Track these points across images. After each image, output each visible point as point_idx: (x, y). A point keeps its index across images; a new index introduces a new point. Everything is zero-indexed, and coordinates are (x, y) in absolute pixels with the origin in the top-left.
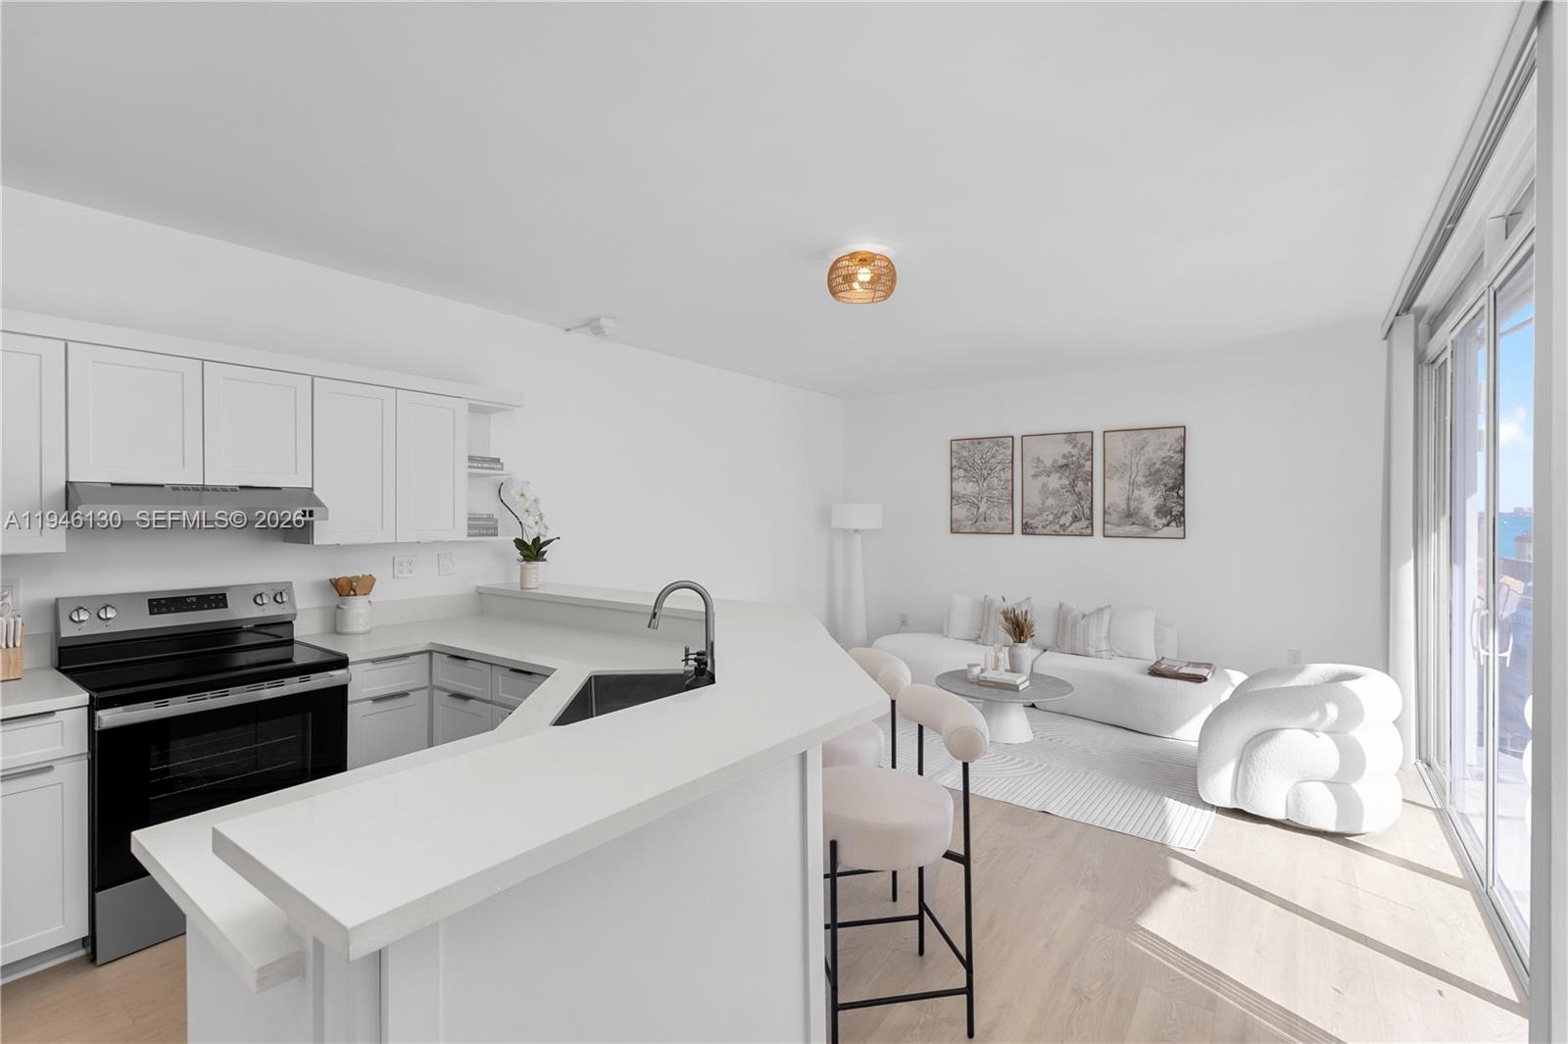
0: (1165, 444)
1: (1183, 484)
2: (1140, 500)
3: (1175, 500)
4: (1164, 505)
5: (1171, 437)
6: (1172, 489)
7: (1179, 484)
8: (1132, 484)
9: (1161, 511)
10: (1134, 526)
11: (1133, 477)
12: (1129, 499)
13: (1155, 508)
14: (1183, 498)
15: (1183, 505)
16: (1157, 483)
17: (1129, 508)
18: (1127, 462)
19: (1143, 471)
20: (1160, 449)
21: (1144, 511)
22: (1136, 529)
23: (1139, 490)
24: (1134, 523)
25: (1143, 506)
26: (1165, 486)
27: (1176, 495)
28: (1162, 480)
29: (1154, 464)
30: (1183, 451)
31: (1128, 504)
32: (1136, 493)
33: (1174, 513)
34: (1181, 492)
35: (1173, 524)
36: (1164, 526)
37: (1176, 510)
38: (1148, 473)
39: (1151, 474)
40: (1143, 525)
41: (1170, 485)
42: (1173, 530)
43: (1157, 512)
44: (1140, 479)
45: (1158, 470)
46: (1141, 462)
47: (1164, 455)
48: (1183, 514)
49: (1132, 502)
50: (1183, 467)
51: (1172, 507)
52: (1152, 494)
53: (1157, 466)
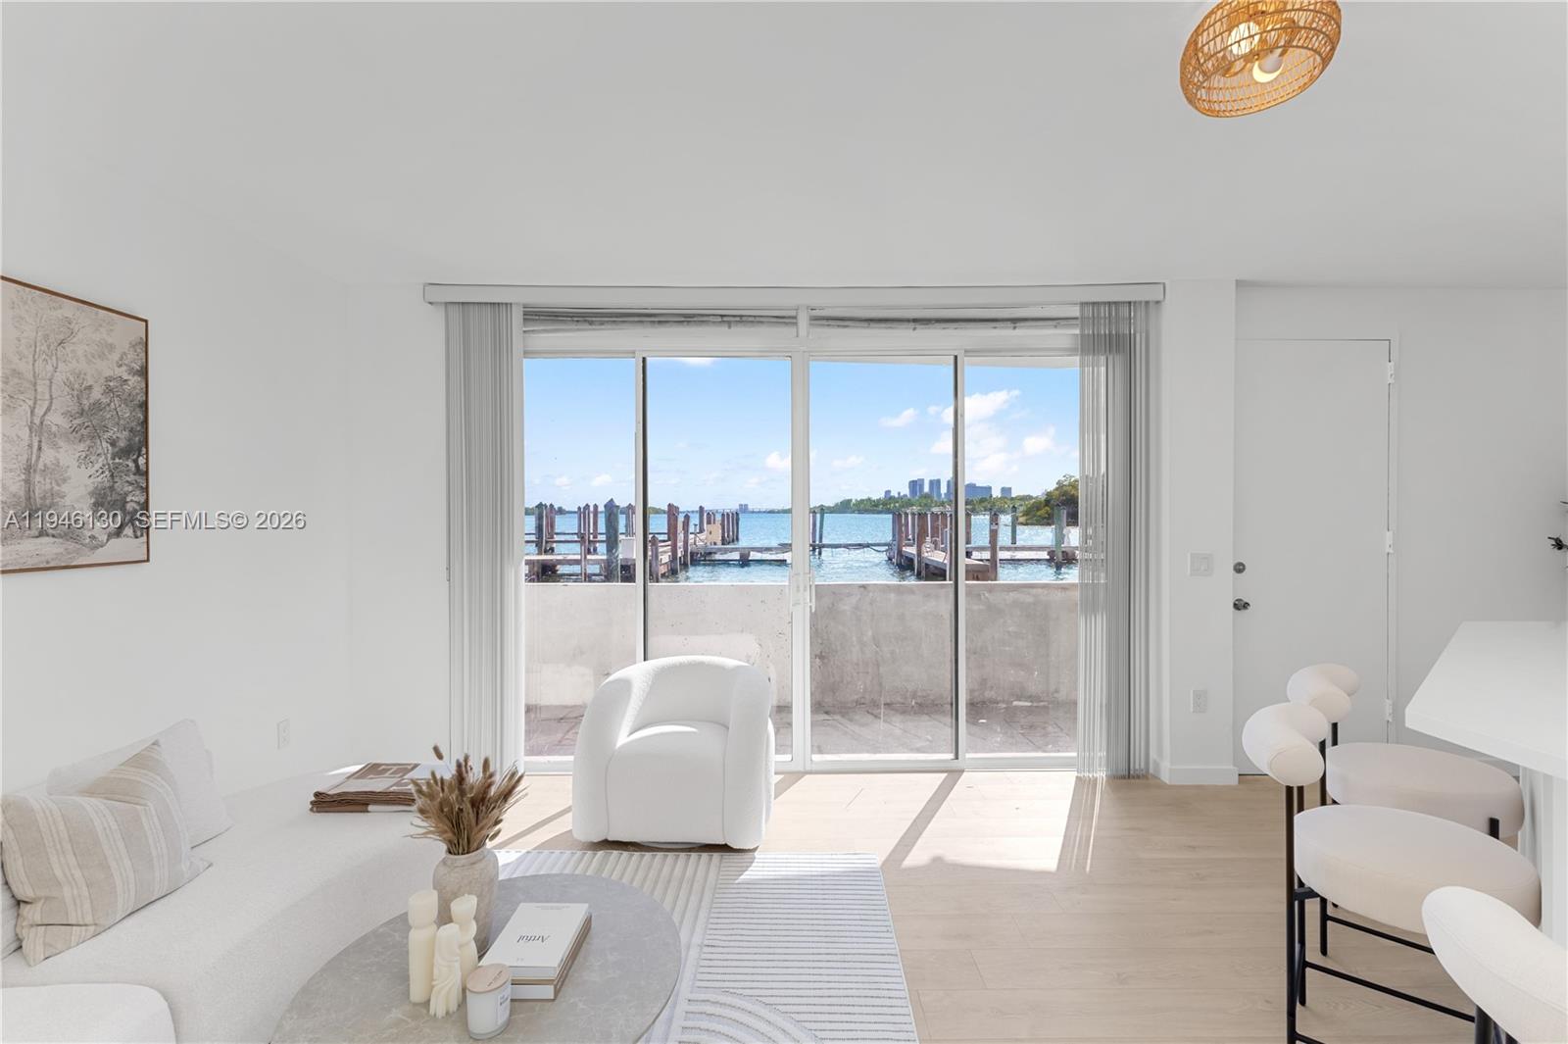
0: (111, 347)
1: (146, 443)
2: (56, 472)
3: (131, 478)
4: (112, 488)
5: (124, 334)
6: (125, 453)
7: (137, 444)
8: (38, 429)
9: (104, 501)
10: (45, 540)
11: (39, 411)
12: (29, 469)
13: (92, 494)
14: (146, 473)
15: (146, 490)
16: (95, 436)
17: (29, 492)
18: (24, 367)
19: (64, 402)
20: (102, 356)
21: (67, 501)
22: (49, 548)
23: (55, 446)
24: (42, 533)
25: (64, 488)
26: (113, 444)
27: (132, 465)
28: (105, 429)
29: (90, 388)
30: (144, 372)
31: (27, 481)
32: (48, 456)
33: (130, 507)
34: (142, 461)
35: (128, 531)
36: (110, 536)
37: (134, 498)
38: (75, 409)
39: (82, 413)
40: (64, 536)
41: (122, 444)
42: (127, 545)
43: (97, 505)
44: (57, 420)
45: (97, 406)
46: (59, 378)
47: (108, 373)
48: (145, 506)
49: (38, 478)
50: (144, 406)
51: (126, 494)
52: (85, 460)
53: (97, 394)
